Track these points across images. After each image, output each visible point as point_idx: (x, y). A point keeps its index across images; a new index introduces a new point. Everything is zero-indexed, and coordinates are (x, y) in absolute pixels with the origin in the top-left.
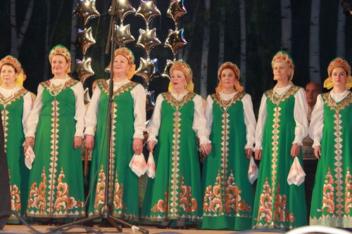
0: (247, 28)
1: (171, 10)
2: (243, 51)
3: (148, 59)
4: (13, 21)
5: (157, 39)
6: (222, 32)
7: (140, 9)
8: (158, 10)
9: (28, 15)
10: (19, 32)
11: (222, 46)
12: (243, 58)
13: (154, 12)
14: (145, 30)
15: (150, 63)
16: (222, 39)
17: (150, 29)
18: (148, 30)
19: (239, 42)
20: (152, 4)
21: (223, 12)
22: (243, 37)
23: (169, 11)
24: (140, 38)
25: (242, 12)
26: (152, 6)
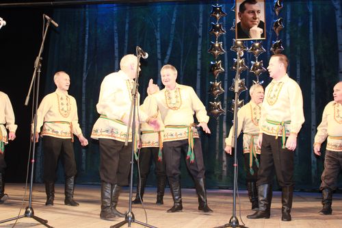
0: (315, 58)
1: (273, 48)
2: (313, 74)
3: (258, 81)
4: (159, 56)
6: (298, 61)
7: (251, 48)
8: (263, 48)
9: (169, 52)
10: (163, 63)
11: (298, 70)
12: (313, 78)
14: (255, 61)
16: (298, 66)
18: (257, 62)
19: (310, 67)
21: (299, 48)
22: (313, 64)
24: (252, 67)
25: (312, 48)
26: (259, 45)
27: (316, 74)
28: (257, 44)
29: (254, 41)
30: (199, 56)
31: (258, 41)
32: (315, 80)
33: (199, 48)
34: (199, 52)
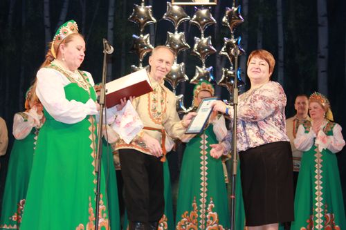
0: (284, 35)
1: (227, 18)
2: (281, 57)
3: (204, 67)
5: (212, 48)
6: (260, 38)
7: (195, 17)
8: (212, 18)
12: (281, 64)
13: (209, 20)
14: (200, 37)
15: (205, 71)
16: (260, 45)
17: (205, 37)
18: (203, 38)
19: (277, 47)
20: (207, 12)
21: (260, 19)
22: (281, 44)
23: (224, 19)
24: (196, 46)
25: (280, 19)
26: (207, 13)
27: (284, 59)
28: (204, 12)
29: (200, 7)
30: (110, 25)
31: (206, 7)
32: (284, 67)
33: (111, 13)
34: (111, 19)
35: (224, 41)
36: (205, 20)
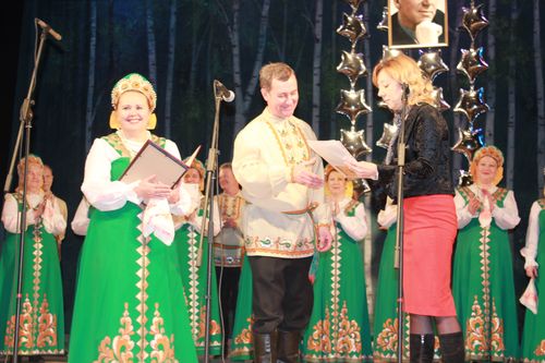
1: (463, 64)
2: (541, 112)
4: (237, 79)
5: (444, 103)
6: (512, 88)
7: (420, 62)
8: (444, 64)
10: (244, 93)
11: (512, 106)
12: (541, 122)
13: (439, 67)
16: (512, 97)
19: (535, 100)
20: (436, 56)
22: (541, 95)
23: (459, 66)
26: (436, 59)
28: (431, 56)
29: (426, 50)
30: (316, 80)
31: (434, 49)
33: (317, 64)
34: (316, 71)
35: (460, 94)
36: (433, 68)
